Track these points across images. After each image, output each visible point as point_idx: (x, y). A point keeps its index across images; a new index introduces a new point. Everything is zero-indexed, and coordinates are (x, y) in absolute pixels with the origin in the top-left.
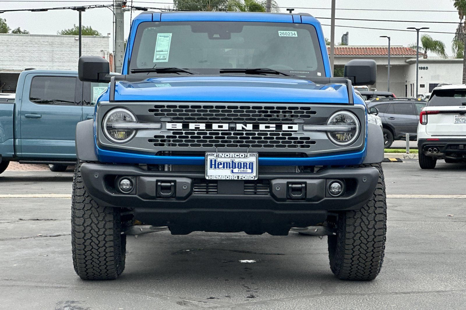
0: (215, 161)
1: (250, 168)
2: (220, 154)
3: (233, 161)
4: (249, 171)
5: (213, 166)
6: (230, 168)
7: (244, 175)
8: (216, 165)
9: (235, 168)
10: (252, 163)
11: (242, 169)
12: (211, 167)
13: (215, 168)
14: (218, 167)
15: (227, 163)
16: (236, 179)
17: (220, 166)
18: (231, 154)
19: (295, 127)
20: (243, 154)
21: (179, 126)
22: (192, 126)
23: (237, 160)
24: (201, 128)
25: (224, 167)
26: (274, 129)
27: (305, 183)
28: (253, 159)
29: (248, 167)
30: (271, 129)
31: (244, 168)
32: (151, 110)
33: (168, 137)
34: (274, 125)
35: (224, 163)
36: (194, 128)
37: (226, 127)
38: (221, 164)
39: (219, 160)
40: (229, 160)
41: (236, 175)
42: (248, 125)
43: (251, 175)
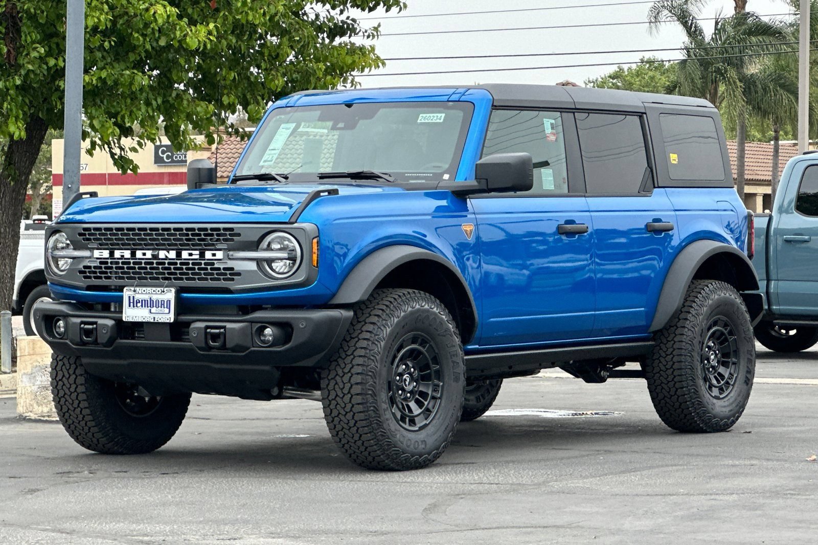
0: (134, 297)
1: (167, 307)
2: (137, 289)
3: (151, 298)
4: (167, 311)
5: (132, 304)
6: (148, 307)
7: (160, 316)
8: (134, 303)
9: (153, 307)
10: (170, 301)
11: (160, 308)
12: (130, 306)
13: (134, 307)
14: (137, 306)
15: (145, 301)
16: (152, 321)
17: (139, 305)
18: (149, 289)
19: (220, 255)
20: (159, 289)
21: (106, 254)
22: (117, 254)
23: (154, 297)
24: (125, 257)
25: (142, 306)
26: (197, 257)
27: (224, 327)
28: (170, 295)
29: (165, 306)
30: (194, 257)
31: (161, 307)
32: (80, 234)
33: (95, 267)
34: (197, 252)
35: (142, 301)
36: (120, 257)
37: (149, 254)
38: (139, 302)
39: (138, 297)
40: (146, 297)
41: (152, 316)
42: (170, 252)
43: (168, 316)
